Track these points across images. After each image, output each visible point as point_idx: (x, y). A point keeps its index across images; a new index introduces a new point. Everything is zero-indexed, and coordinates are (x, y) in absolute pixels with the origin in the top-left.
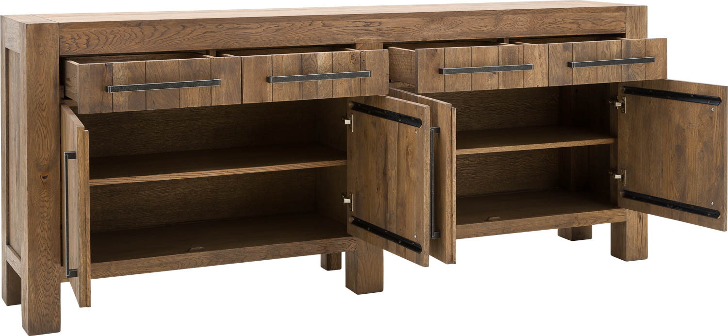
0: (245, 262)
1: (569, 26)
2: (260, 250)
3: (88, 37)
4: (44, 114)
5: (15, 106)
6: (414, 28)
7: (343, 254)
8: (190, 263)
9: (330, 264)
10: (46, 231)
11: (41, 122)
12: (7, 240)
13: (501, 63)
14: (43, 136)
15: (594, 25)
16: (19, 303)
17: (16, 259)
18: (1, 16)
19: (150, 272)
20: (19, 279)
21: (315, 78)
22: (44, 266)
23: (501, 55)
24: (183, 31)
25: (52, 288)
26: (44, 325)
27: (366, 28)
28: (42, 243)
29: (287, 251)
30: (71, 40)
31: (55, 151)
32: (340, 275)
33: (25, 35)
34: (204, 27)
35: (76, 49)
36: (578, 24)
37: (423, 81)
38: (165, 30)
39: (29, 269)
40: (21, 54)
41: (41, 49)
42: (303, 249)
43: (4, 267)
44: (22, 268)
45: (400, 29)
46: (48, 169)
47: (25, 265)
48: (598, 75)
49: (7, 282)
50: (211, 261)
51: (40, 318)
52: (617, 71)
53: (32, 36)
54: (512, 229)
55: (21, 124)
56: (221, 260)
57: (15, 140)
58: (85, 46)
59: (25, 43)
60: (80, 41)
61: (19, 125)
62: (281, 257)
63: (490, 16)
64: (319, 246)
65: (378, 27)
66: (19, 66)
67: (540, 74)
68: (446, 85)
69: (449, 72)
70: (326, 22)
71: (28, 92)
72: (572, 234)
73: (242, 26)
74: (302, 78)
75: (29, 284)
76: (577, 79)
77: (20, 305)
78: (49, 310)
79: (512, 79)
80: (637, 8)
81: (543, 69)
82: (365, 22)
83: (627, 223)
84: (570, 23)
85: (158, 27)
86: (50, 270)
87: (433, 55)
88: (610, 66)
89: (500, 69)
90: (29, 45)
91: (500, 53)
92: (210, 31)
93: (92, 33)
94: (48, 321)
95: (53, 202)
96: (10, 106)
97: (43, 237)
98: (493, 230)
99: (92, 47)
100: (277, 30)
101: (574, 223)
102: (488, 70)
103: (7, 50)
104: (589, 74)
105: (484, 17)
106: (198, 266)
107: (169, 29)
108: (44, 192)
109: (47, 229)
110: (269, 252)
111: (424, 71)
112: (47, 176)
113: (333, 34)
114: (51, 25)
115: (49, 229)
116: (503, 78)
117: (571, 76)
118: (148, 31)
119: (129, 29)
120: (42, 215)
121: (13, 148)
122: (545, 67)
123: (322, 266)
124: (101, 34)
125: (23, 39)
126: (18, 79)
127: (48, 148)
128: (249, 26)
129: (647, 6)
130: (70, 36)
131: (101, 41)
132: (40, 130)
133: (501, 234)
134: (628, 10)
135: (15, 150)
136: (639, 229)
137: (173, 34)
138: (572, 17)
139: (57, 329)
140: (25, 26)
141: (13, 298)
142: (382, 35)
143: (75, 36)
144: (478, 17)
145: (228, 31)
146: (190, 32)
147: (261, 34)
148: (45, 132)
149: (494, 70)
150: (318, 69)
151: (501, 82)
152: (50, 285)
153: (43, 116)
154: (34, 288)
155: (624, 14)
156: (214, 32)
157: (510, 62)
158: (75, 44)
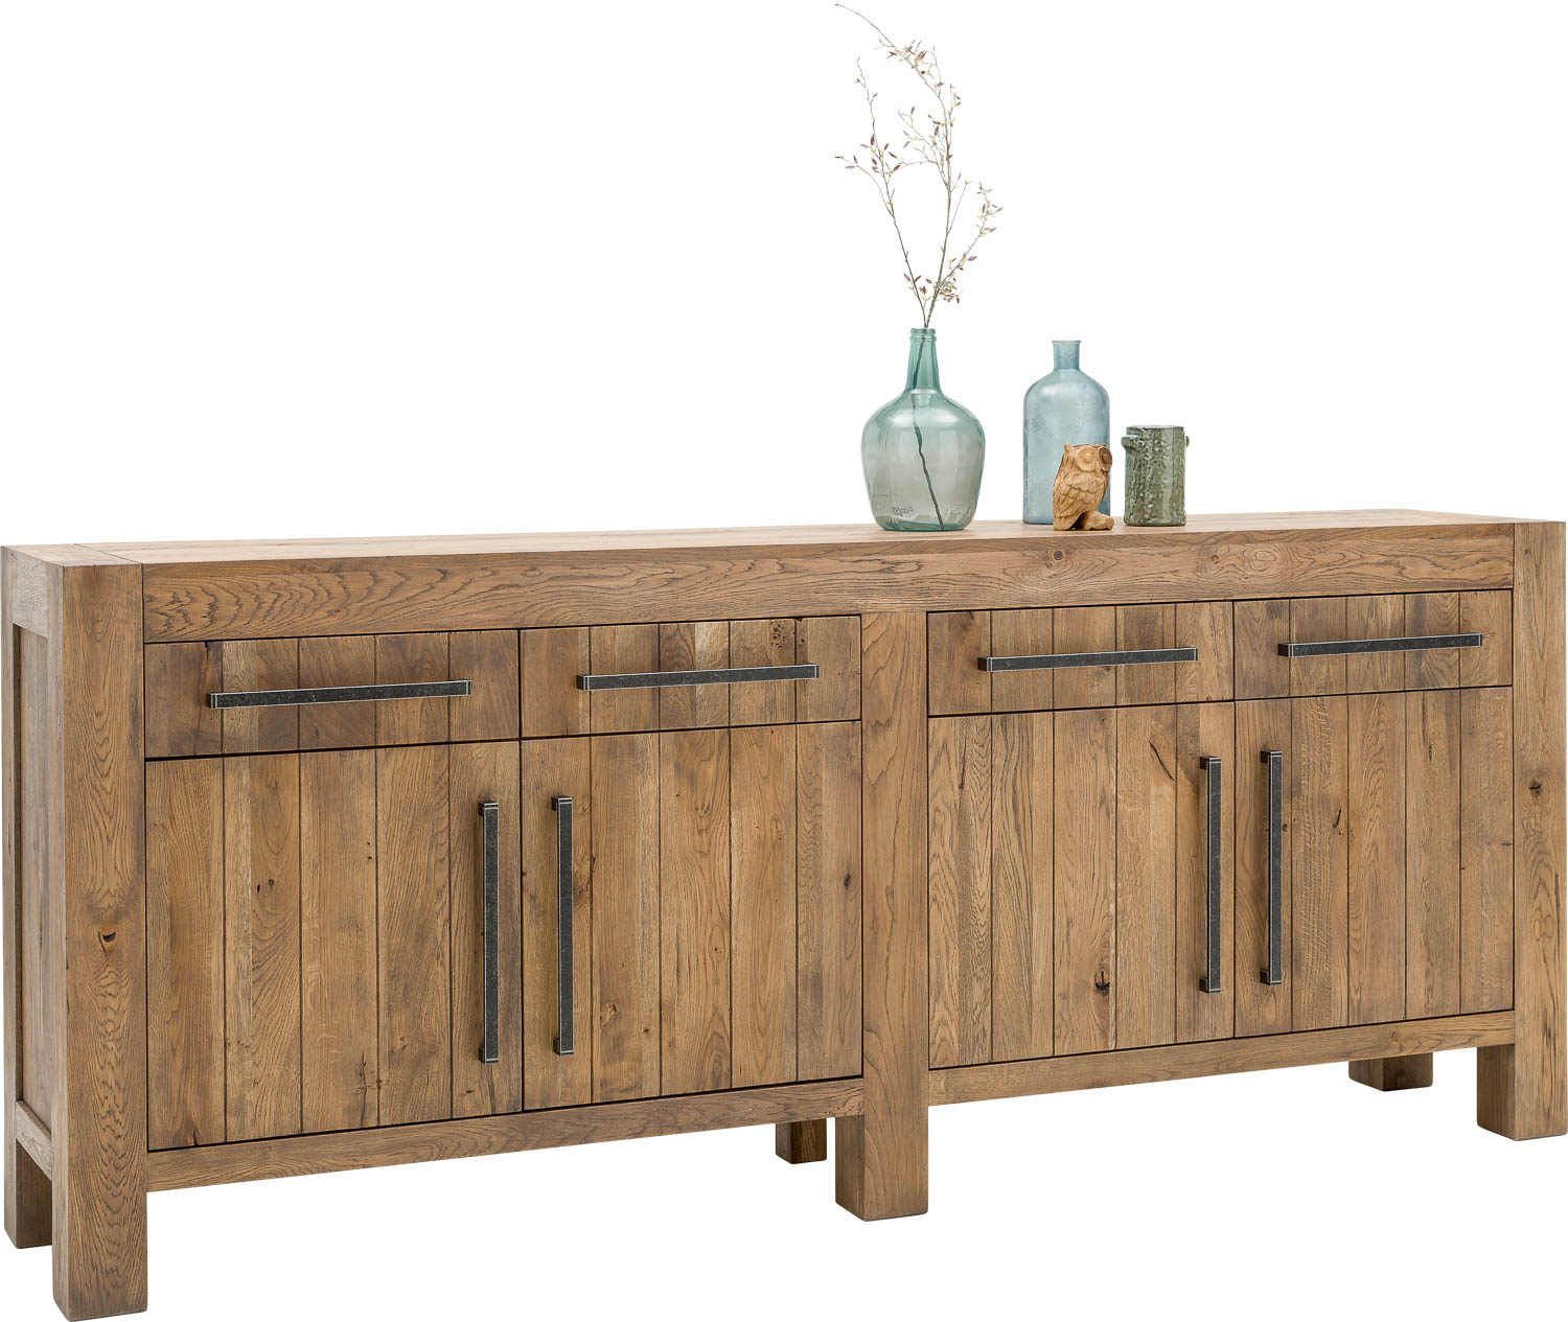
0: (593, 1142)
1: (1376, 571)
2: (631, 1112)
3: (212, 599)
4: (108, 784)
5: (37, 767)
6: (1002, 576)
7: (831, 1123)
8: (460, 1145)
9: (798, 1145)
10: (113, 1068)
11: (100, 805)
12: (17, 1088)
13: (1121, 645)
14: (105, 838)
15: (1436, 569)
16: (47, 1242)
17: (41, 1137)
18: (3, 548)
19: (364, 1167)
20: (46, 1184)
21: (688, 679)
22: (106, 1151)
23: (1122, 627)
24: (443, 584)
25: (126, 1207)
26: (108, 1294)
27: (886, 576)
28: (102, 1098)
29: (695, 1115)
30: (171, 606)
31: (132, 873)
32: (822, 1173)
33: (61, 594)
34: (494, 573)
35: (184, 628)
36: (1398, 565)
37: (941, 687)
38: (398, 583)
39: (70, 1159)
40: (50, 641)
41: (99, 627)
42: (734, 1110)
43: (11, 1154)
44: (54, 1156)
45: (965, 578)
46: (118, 916)
47: (61, 1150)
48: (1350, 673)
49: (17, 1190)
50: (511, 1139)
51: (98, 1278)
52: (1392, 667)
53: (76, 595)
54: (1239, 1063)
55: (51, 807)
56: (536, 1137)
57: (36, 847)
58: (207, 619)
59: (61, 613)
60: (193, 607)
61: (46, 812)
62: (680, 1130)
63: (1186, 548)
64: (772, 1104)
65: (914, 575)
66: (46, 667)
67: (1214, 670)
68: (995, 695)
69: (1001, 664)
70: (791, 562)
71: (67, 732)
72: (1385, 1076)
73: (584, 572)
74: (657, 680)
75: (69, 1195)
76: (1299, 684)
77: (49, 1248)
78: (119, 1258)
79: (1148, 683)
80: (1540, 528)
81: (1220, 660)
82: (884, 563)
83: (1517, 1048)
84: (1379, 564)
85: (381, 575)
86: (122, 1163)
87: (965, 628)
88: (1377, 654)
89: (1120, 659)
90: (70, 619)
91: (1120, 623)
92: (508, 582)
93: (223, 588)
94: (115, 1286)
95: (127, 999)
96: (24, 766)
97: (104, 1083)
98: (1193, 1063)
99: (223, 623)
100: (670, 581)
101: (1388, 1047)
102: (1091, 660)
103: (18, 630)
104: (1328, 672)
105: (1173, 550)
106: (480, 1153)
107: (408, 579)
108: (106, 974)
109: (114, 1064)
110: (651, 1118)
111: (944, 663)
112: (114, 934)
113: (806, 591)
114: (123, 568)
115: (120, 1062)
116: (1127, 679)
117: (1287, 676)
118: (357, 583)
119: (311, 580)
120: (101, 1029)
121: (33, 867)
122: (1226, 655)
123: (780, 1152)
124: (245, 590)
125: (57, 603)
126: (45, 699)
127: (116, 868)
128: (603, 573)
129: (1564, 523)
130: (169, 597)
131: (245, 608)
132: (97, 823)
133: (1213, 1074)
134: (1518, 530)
135: (37, 872)
136: (1547, 1061)
137: (416, 592)
138: (1383, 549)
139: (140, 1305)
140: (61, 570)
141: (32, 1229)
142: (924, 592)
143: (182, 596)
144: (1156, 550)
145: (551, 584)
146: (459, 586)
147: (630, 590)
148: (110, 827)
149: (1106, 660)
150: (697, 660)
151: (1122, 688)
152: (121, 1198)
153: (104, 789)
154: (84, 1207)
155: (1508, 541)
156: (517, 586)
157: (1143, 643)
158: (181, 614)
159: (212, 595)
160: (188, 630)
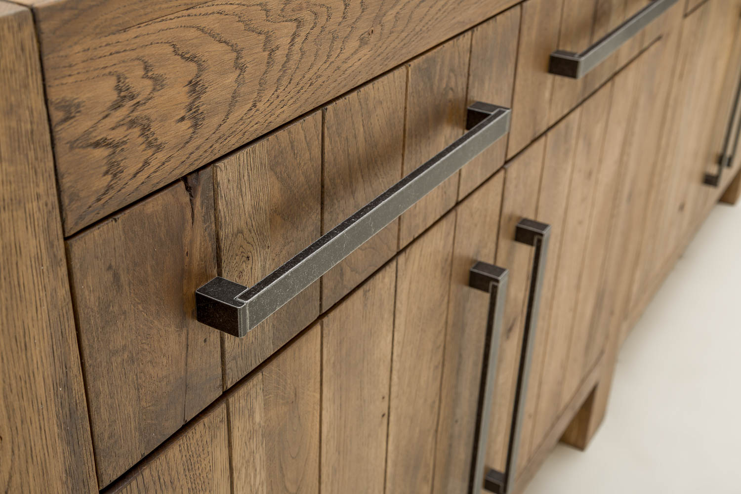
3: (193, 67)
30: (116, 116)
35: (145, 161)
58: (187, 122)
60: (160, 102)
158: (136, 131)
159: (192, 59)
160: (155, 164)
